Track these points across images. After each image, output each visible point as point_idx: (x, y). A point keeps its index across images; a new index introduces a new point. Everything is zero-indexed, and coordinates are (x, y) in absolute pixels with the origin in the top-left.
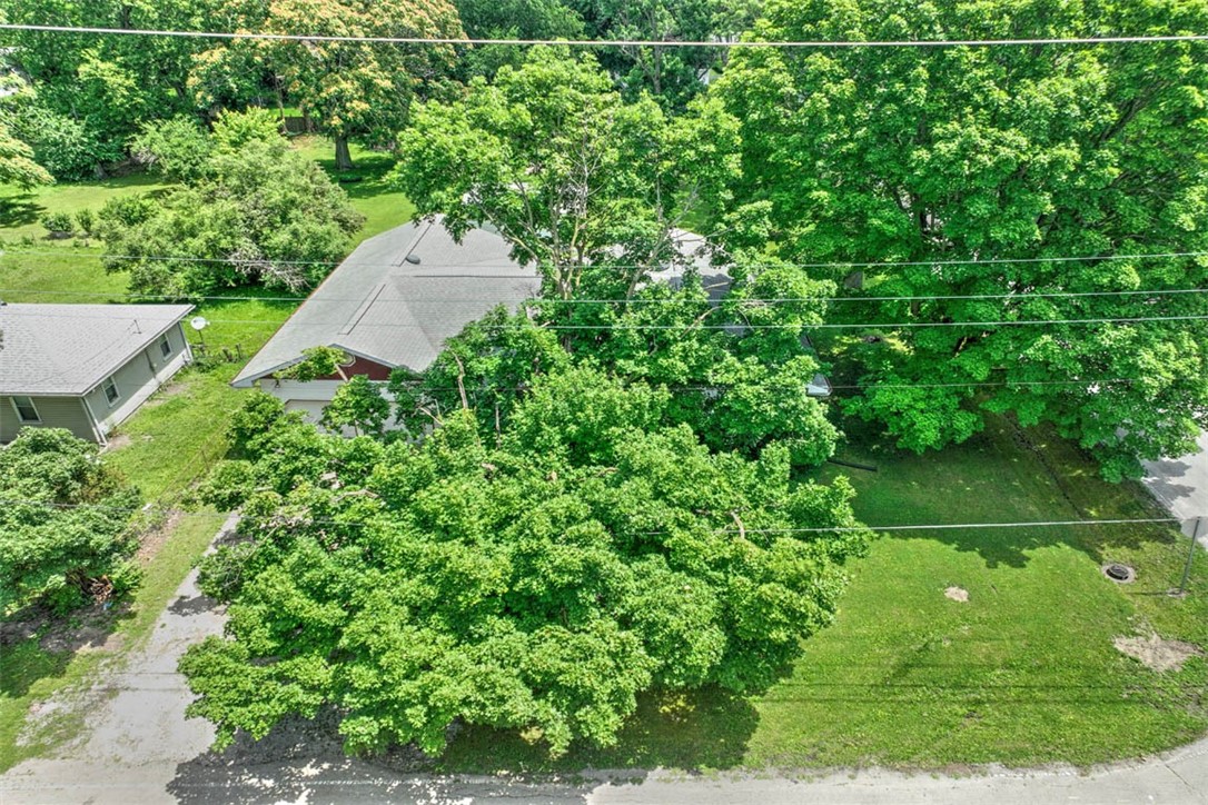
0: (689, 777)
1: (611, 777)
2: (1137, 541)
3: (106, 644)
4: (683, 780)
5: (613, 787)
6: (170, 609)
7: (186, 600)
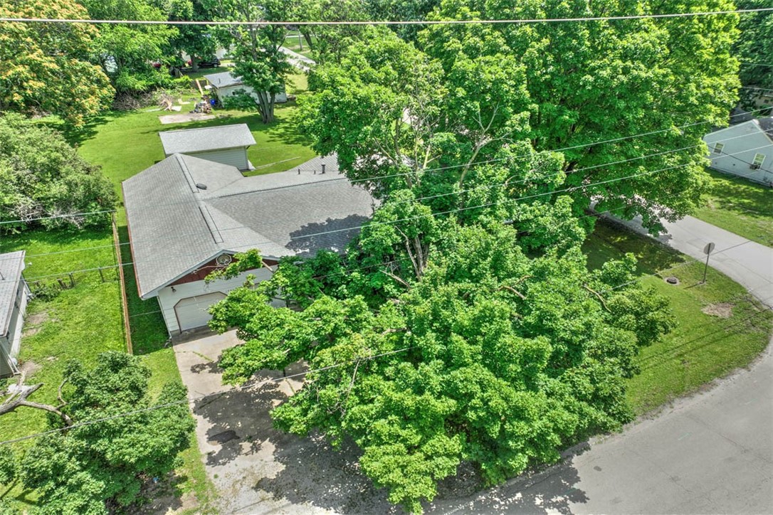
0: (607, 437)
1: (573, 452)
2: (668, 265)
3: (184, 504)
4: (605, 439)
5: (579, 456)
6: (207, 464)
7: (214, 454)
